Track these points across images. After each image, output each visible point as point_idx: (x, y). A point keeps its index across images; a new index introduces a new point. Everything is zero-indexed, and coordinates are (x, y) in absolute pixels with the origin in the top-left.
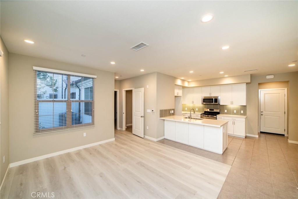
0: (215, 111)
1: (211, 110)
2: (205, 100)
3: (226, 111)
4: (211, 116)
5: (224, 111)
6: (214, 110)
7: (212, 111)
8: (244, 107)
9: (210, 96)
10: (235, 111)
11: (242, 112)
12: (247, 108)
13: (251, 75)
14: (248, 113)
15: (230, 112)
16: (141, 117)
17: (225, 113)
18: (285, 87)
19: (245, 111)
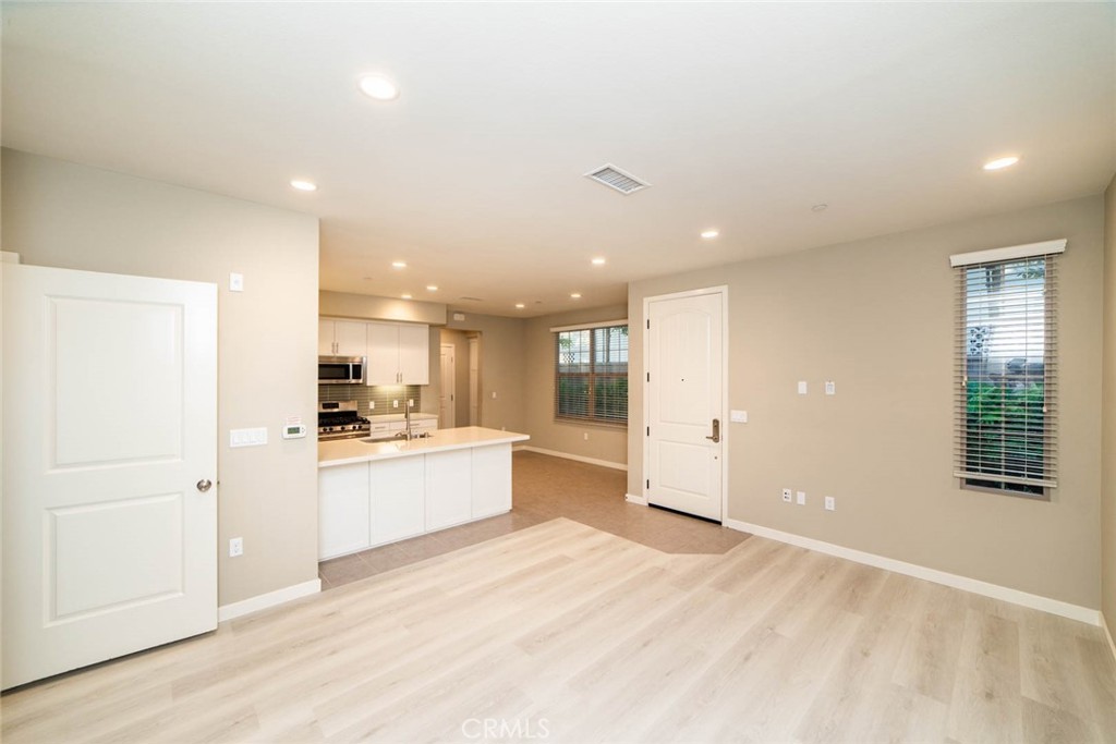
0: (343, 407)
1: (329, 407)
3: (372, 405)
4: (354, 428)
5: (368, 405)
6: (340, 404)
7: (336, 410)
8: (415, 390)
9: (332, 355)
10: (396, 404)
11: (411, 403)
12: (423, 393)
13: (448, 305)
14: (423, 405)
15: (384, 407)
16: (199, 486)
17: (372, 410)
18: (451, 343)
19: (417, 402)
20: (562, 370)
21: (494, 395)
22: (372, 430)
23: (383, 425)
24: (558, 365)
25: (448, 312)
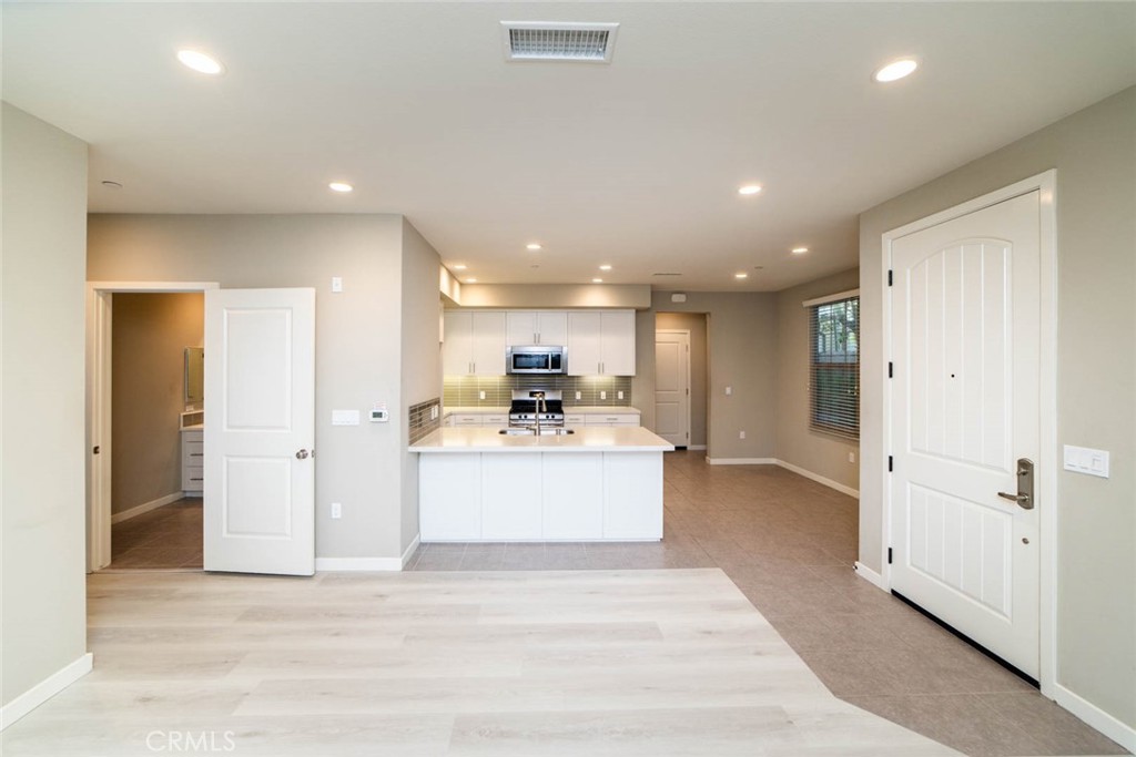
2: (518, 359)
3: (578, 396)
4: (548, 417)
5: (574, 395)
6: (546, 395)
8: (625, 382)
10: (603, 395)
11: (621, 395)
12: (634, 383)
13: (652, 286)
14: (634, 398)
15: (590, 399)
16: (298, 456)
17: (578, 401)
18: (687, 328)
19: (627, 393)
20: (822, 360)
21: (728, 390)
22: (566, 421)
23: (576, 417)
24: (815, 355)
25: (652, 293)
